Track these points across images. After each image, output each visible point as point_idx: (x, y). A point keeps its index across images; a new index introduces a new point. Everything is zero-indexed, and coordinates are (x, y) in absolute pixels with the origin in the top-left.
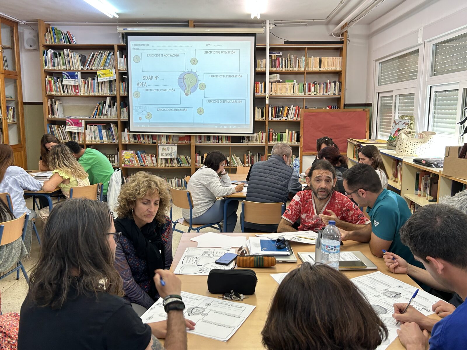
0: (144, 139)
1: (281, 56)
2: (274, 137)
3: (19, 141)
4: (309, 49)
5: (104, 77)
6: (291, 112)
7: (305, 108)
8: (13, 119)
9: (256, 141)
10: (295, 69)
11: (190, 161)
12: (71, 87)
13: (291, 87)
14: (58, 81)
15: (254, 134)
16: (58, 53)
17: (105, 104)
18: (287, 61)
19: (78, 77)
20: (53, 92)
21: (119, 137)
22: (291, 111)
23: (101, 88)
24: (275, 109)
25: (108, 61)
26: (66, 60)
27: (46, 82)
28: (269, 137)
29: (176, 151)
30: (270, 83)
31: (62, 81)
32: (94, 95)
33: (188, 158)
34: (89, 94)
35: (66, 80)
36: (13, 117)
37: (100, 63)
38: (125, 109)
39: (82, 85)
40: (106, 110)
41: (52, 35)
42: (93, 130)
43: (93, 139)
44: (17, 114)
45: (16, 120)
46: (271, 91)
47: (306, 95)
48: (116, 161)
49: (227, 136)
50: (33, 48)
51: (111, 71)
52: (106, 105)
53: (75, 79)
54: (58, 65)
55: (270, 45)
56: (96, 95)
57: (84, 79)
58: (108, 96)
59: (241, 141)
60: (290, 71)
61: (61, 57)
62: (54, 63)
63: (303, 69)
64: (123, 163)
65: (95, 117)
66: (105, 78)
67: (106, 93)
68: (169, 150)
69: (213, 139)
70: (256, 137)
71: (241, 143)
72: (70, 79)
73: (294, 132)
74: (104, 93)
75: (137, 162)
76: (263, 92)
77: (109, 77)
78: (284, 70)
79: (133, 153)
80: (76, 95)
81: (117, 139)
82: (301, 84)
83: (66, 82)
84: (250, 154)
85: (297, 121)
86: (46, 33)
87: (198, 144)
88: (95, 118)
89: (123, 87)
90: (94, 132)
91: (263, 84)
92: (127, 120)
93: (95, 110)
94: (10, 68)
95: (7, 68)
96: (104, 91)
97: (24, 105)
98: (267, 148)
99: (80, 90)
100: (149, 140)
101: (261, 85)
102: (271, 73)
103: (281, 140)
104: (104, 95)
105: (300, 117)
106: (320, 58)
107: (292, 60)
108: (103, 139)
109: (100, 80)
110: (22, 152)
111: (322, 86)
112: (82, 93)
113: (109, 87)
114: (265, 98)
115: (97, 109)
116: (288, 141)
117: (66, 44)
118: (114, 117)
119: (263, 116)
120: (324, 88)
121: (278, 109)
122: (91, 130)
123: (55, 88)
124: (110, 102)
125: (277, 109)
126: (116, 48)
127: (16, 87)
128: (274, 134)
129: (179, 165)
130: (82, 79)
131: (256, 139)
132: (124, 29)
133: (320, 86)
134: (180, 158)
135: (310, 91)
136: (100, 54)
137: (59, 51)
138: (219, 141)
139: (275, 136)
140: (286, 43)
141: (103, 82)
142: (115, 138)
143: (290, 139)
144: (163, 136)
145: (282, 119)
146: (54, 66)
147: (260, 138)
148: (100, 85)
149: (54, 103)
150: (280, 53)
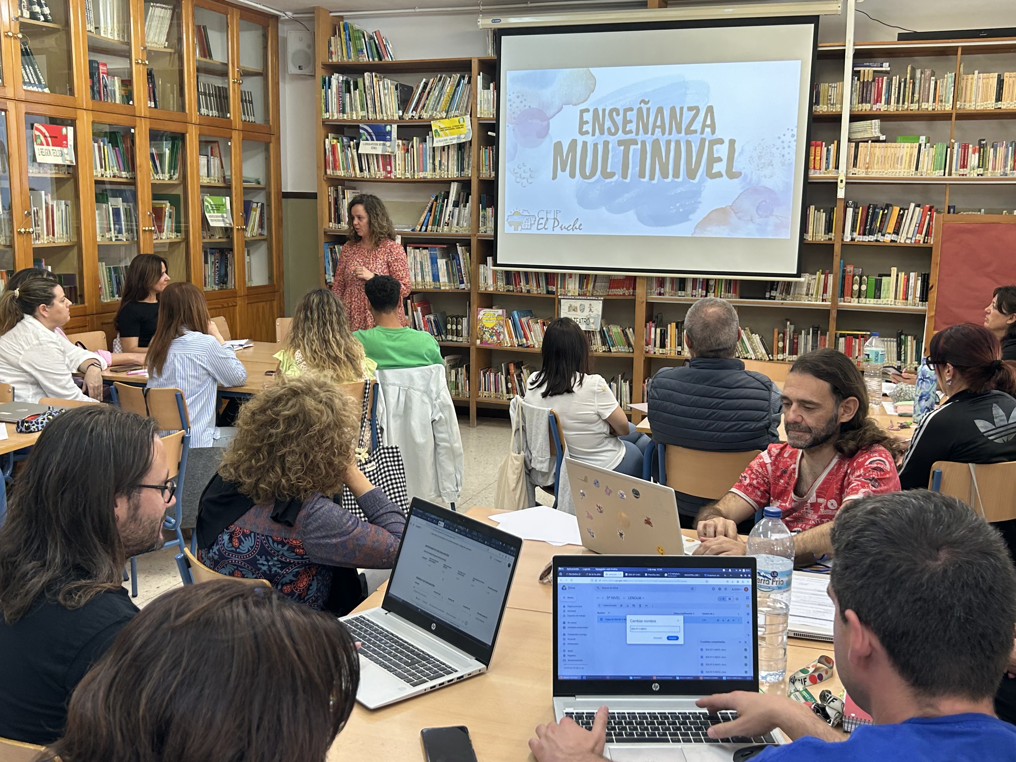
0: (527, 283)
1: (886, 72)
2: (856, 287)
3: (271, 277)
4: (967, 51)
5: (446, 135)
6: (908, 221)
7: (949, 212)
8: (260, 231)
9: (807, 295)
10: (924, 106)
11: (632, 339)
12: (377, 159)
13: (911, 155)
14: (350, 146)
15: (800, 277)
16: (352, 83)
17: (448, 198)
18: (902, 84)
19: (391, 136)
20: (340, 170)
21: (474, 278)
22: (909, 217)
23: (440, 162)
24: (865, 214)
25: (457, 98)
26: (368, 97)
27: (327, 147)
28: (843, 286)
29: (600, 313)
30: (854, 144)
31: (358, 145)
32: (424, 178)
33: (630, 332)
34: (414, 175)
35: (367, 144)
36: (261, 226)
37: (438, 104)
38: (490, 211)
39: (399, 153)
40: (448, 213)
41: (344, 41)
42: (418, 259)
43: (419, 279)
44: (268, 219)
45: (265, 232)
46: (855, 165)
47: (954, 176)
48: (465, 333)
49: (730, 280)
50: (305, 71)
51: (461, 120)
52: (450, 201)
53: (385, 140)
54: (352, 110)
55: (854, 45)
56: (429, 177)
57: (404, 142)
58: (454, 181)
59: (768, 295)
60: (910, 112)
61: (357, 92)
62: (344, 105)
63: (948, 107)
64: (478, 338)
65: (424, 228)
66: (448, 138)
67: (450, 173)
68: (582, 310)
69: (694, 288)
70: (809, 284)
71: (765, 299)
72: (375, 142)
73: (912, 275)
74: (446, 173)
75: (510, 337)
76: (831, 166)
77: (456, 136)
78: (892, 108)
79: (502, 315)
80: (386, 177)
81: (470, 281)
82: (940, 147)
83: (366, 148)
84: (790, 328)
85: (925, 245)
86: (332, 38)
87: (654, 298)
88: (426, 230)
89: (487, 158)
90: (421, 263)
91: (833, 147)
92: (490, 236)
93: (426, 212)
94: (257, 118)
95: (252, 119)
96: (446, 169)
97: (283, 200)
98: (834, 314)
99: (395, 167)
100: (538, 285)
101: (828, 150)
102: (854, 118)
103: (877, 296)
104: (446, 177)
105: (933, 235)
106: (999, 76)
107: (917, 82)
108: (439, 281)
109: (438, 142)
110: (275, 303)
111: (1001, 151)
112: (398, 173)
113: (458, 159)
114: (837, 183)
115: (430, 211)
116: (896, 298)
117: (371, 59)
118: (465, 230)
119: (829, 229)
120: (1006, 157)
121: (871, 211)
122: (415, 258)
123: (343, 162)
124: (458, 194)
125: (868, 212)
126: (475, 66)
127: (267, 159)
128: (857, 277)
129: (604, 348)
130: (400, 142)
131: (808, 289)
132: (494, 21)
133: (995, 150)
134: (609, 330)
135: (964, 166)
136: (441, 82)
137: (355, 76)
138: (707, 292)
139: (861, 284)
140: (902, 37)
141: (444, 147)
142: (465, 278)
143: (901, 295)
144: (571, 275)
145: (880, 238)
146: (344, 112)
147: (818, 288)
148: (438, 154)
149: (341, 196)
150: (884, 64)
